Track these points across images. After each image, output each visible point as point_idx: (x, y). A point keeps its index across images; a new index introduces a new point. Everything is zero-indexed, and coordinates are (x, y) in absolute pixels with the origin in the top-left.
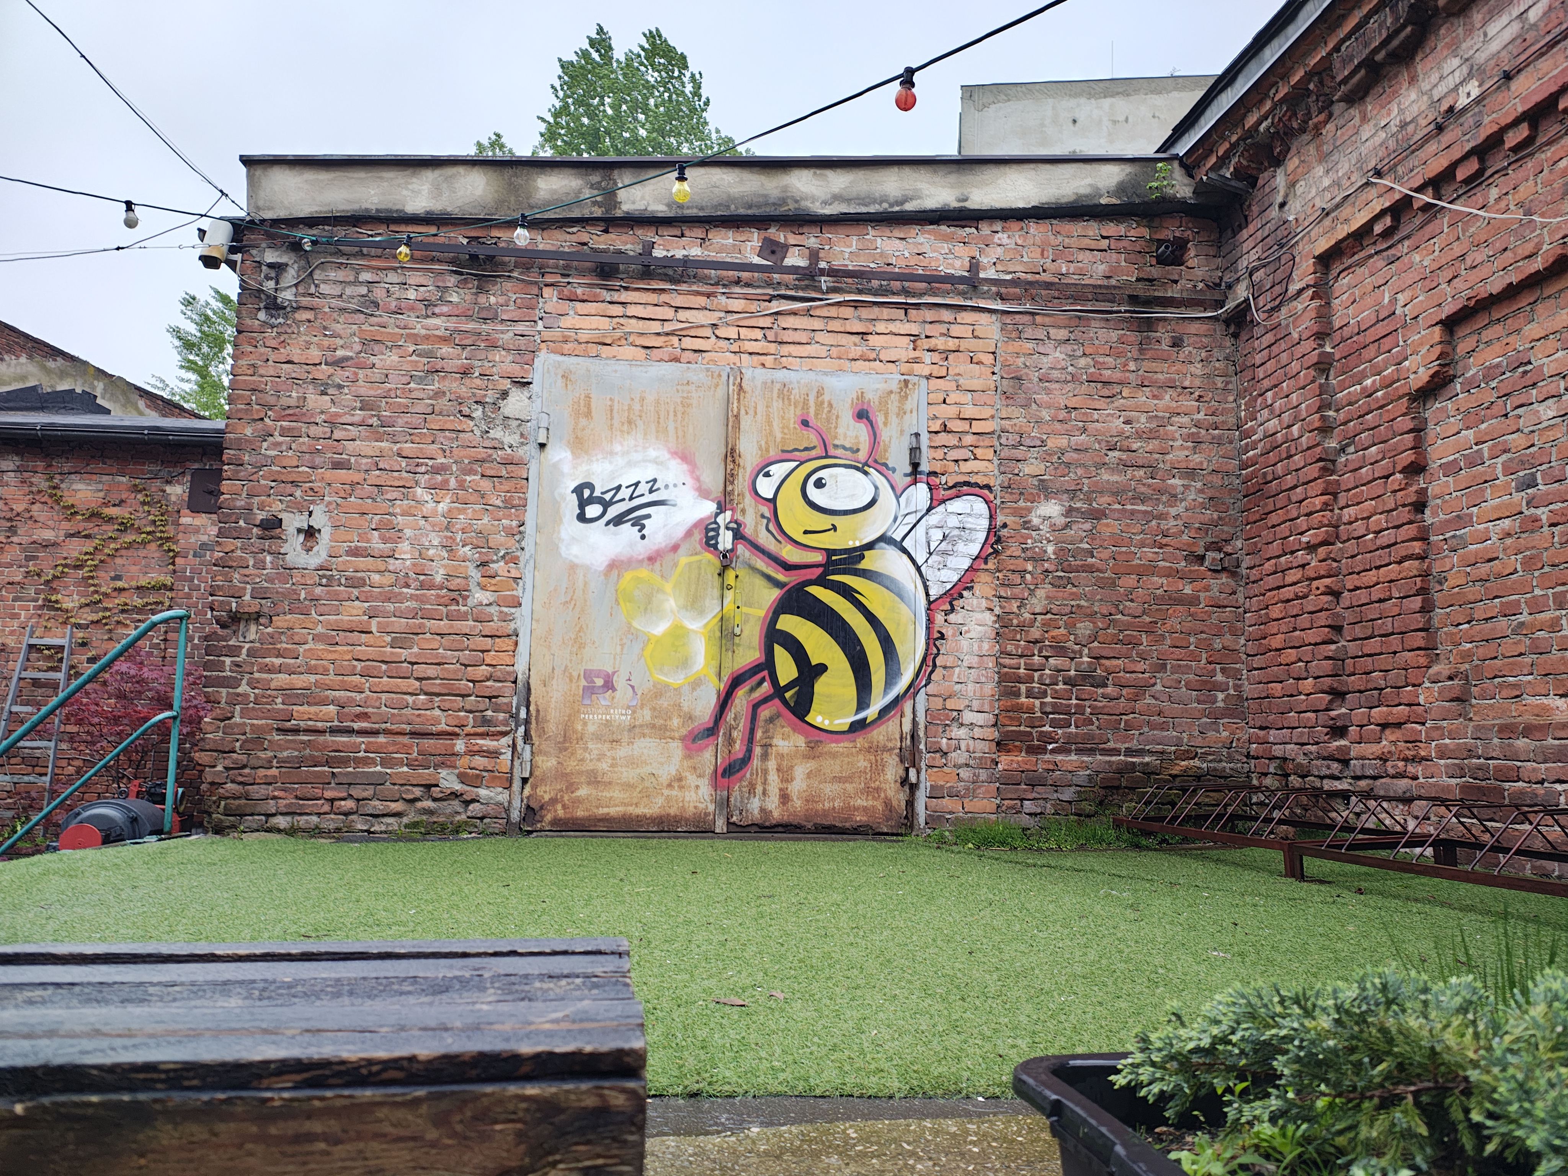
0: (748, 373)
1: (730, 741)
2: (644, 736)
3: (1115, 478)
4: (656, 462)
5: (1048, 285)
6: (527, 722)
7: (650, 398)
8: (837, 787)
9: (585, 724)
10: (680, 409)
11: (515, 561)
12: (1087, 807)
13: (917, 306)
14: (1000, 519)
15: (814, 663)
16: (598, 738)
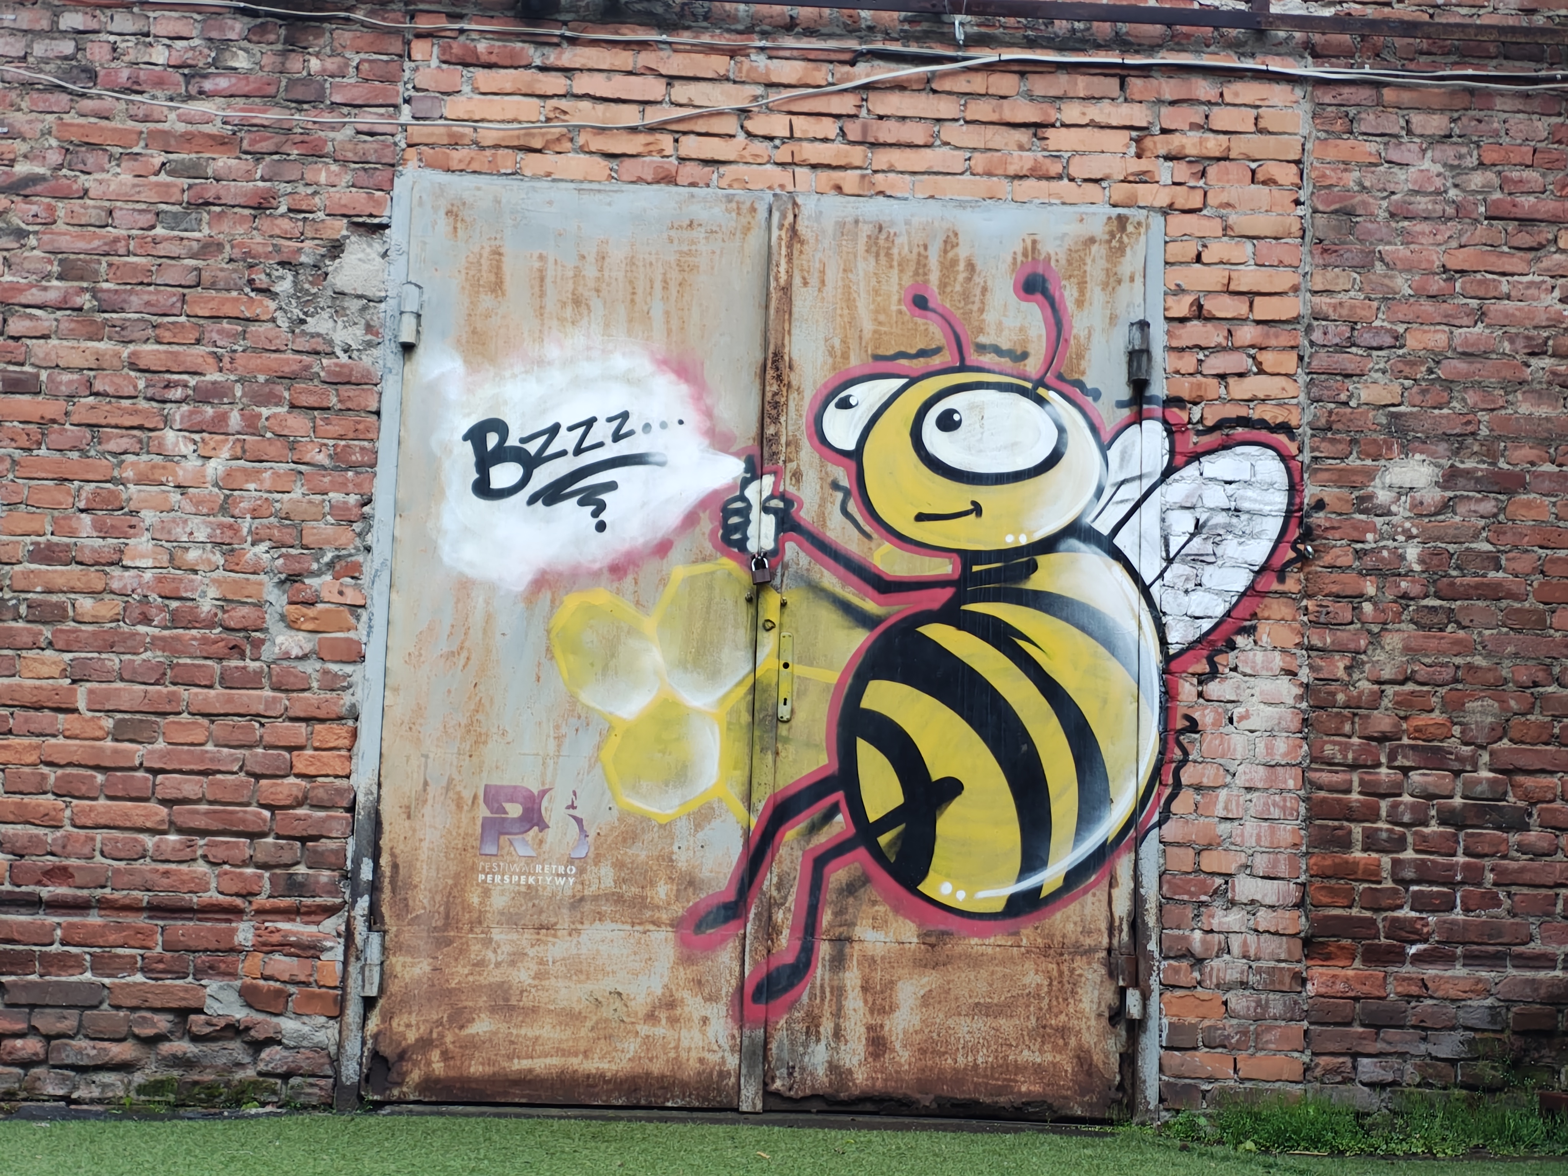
0: (808, 205)
1: (769, 930)
2: (601, 917)
3: (1544, 411)
4: (629, 380)
5: (1408, 28)
6: (374, 888)
7: (617, 254)
8: (981, 1025)
9: (486, 893)
10: (675, 275)
11: (354, 572)
12: (1488, 1071)
13: (1145, 71)
14: (1310, 492)
15: (936, 775)
16: (511, 920)
